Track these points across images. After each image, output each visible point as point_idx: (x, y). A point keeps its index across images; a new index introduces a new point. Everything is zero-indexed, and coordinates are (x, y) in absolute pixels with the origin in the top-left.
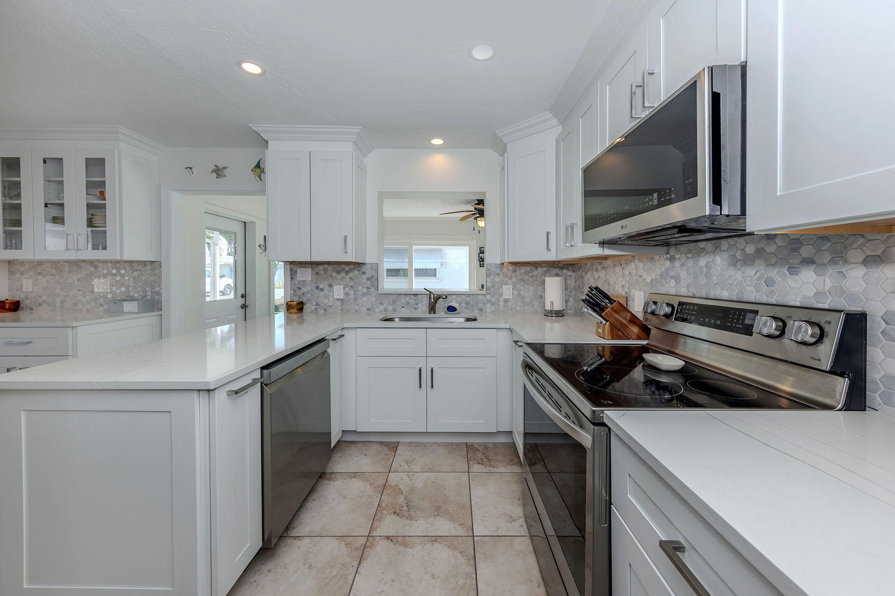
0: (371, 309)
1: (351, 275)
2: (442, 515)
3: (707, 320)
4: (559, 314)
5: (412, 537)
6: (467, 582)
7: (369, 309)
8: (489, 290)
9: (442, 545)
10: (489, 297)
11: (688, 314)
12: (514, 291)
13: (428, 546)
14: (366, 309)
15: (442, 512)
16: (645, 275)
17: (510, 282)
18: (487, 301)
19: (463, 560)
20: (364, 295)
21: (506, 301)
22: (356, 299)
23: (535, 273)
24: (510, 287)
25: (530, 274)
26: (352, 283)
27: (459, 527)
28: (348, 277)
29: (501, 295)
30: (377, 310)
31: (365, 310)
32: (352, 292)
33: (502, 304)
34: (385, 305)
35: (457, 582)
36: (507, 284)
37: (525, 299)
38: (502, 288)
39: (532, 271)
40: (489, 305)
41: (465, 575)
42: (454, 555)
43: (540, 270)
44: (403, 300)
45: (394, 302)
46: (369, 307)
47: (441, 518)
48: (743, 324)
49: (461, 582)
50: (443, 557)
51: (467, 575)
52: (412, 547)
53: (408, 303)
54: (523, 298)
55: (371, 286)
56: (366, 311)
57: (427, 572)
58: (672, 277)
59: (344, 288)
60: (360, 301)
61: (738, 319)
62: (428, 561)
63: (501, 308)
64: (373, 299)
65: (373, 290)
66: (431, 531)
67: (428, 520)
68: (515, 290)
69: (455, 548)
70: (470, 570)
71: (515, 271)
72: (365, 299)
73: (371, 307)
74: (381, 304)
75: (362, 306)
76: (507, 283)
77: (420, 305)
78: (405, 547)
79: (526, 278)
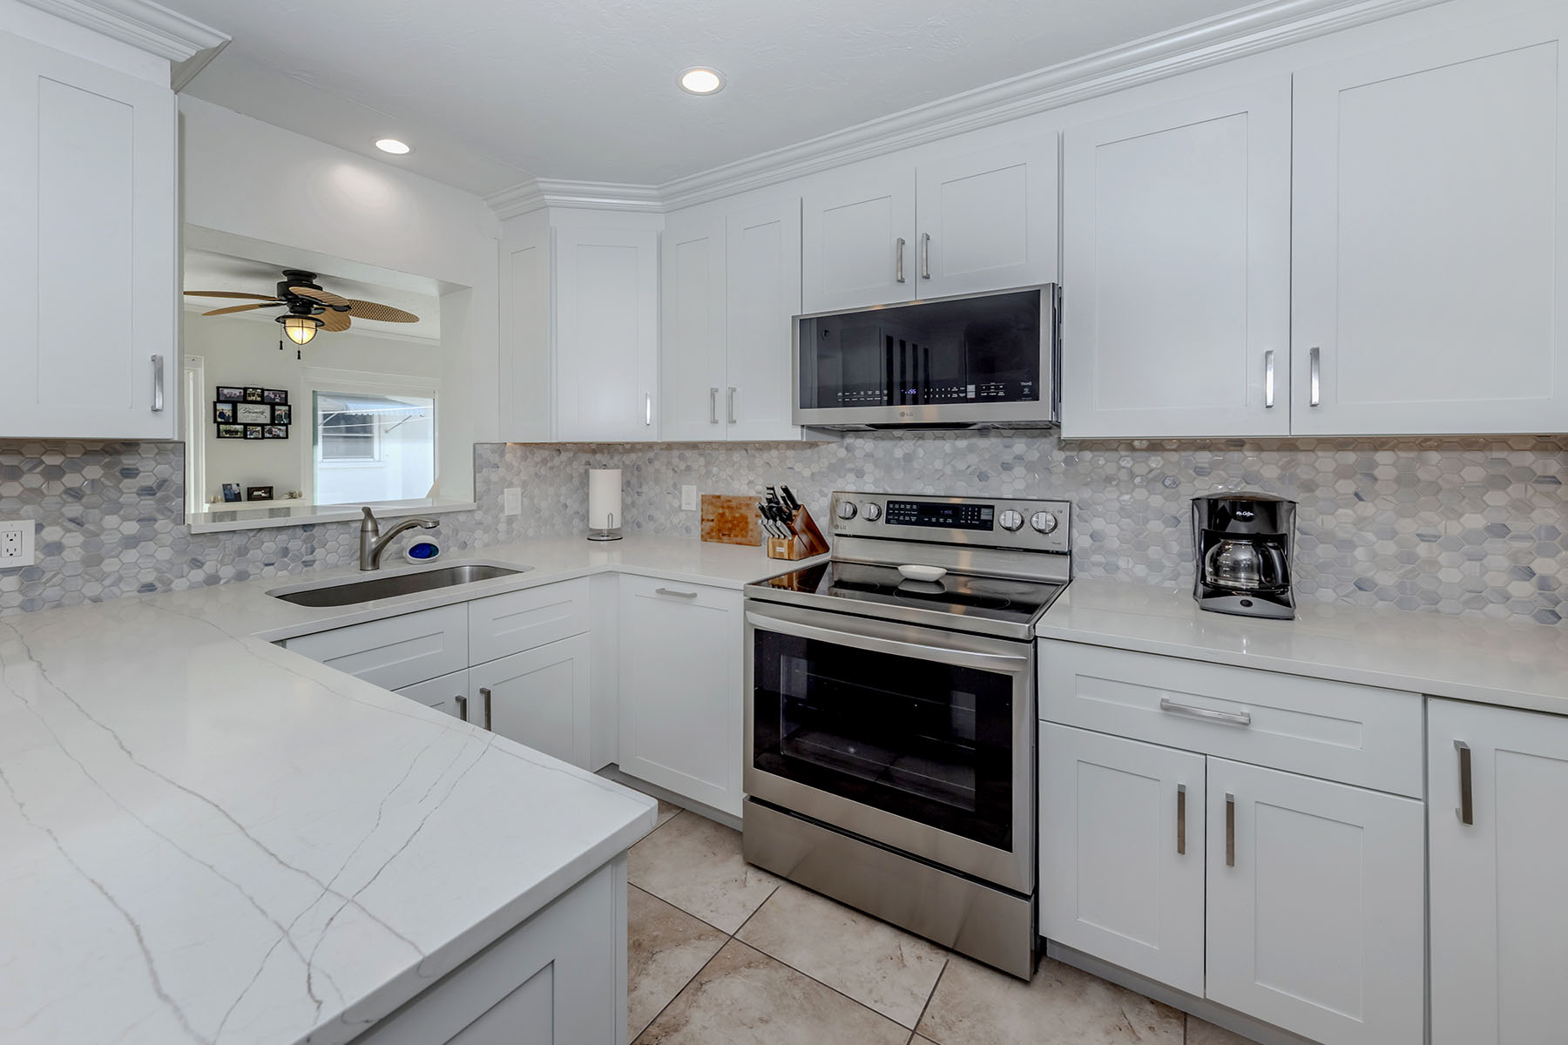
0: (158, 585)
1: (71, 480)
2: (658, 949)
3: (934, 520)
4: (613, 536)
5: (666, 1012)
6: (802, 986)
7: (150, 588)
8: (480, 500)
9: (718, 981)
10: (479, 515)
11: (908, 515)
12: (525, 499)
13: (702, 999)
14: (136, 586)
15: (653, 946)
16: (798, 467)
17: (516, 481)
18: (477, 524)
19: (764, 972)
20: (131, 542)
21: (511, 520)
22: (93, 560)
23: (557, 461)
24: (519, 490)
25: (549, 464)
26: (74, 510)
27: (702, 943)
28: (57, 487)
29: (502, 509)
30: (180, 583)
31: (129, 589)
32: (74, 539)
33: (502, 527)
34: (209, 567)
35: (794, 998)
36: (511, 485)
37: (541, 514)
38: (503, 493)
39: (552, 458)
40: (479, 533)
41: (789, 982)
42: (747, 976)
43: (564, 456)
44: (270, 545)
45: (242, 552)
46: (149, 577)
47: (662, 954)
48: (979, 519)
49: (797, 993)
50: (737, 990)
51: (791, 980)
52: (688, 1021)
53: (285, 552)
54: (538, 511)
55: (159, 511)
56: (136, 593)
57: (750, 1025)
58: (851, 470)
59: (39, 528)
60: (110, 565)
61: (973, 516)
62: (730, 1014)
63: (502, 536)
64: (164, 554)
65: (162, 524)
66: (677, 981)
67: (651, 973)
68: (525, 497)
69: (736, 969)
70: (785, 973)
71: (525, 458)
72: (131, 555)
73: (159, 579)
74: (197, 564)
75: (120, 579)
76: (512, 483)
77: (319, 553)
78: (676, 1030)
79: (543, 471)
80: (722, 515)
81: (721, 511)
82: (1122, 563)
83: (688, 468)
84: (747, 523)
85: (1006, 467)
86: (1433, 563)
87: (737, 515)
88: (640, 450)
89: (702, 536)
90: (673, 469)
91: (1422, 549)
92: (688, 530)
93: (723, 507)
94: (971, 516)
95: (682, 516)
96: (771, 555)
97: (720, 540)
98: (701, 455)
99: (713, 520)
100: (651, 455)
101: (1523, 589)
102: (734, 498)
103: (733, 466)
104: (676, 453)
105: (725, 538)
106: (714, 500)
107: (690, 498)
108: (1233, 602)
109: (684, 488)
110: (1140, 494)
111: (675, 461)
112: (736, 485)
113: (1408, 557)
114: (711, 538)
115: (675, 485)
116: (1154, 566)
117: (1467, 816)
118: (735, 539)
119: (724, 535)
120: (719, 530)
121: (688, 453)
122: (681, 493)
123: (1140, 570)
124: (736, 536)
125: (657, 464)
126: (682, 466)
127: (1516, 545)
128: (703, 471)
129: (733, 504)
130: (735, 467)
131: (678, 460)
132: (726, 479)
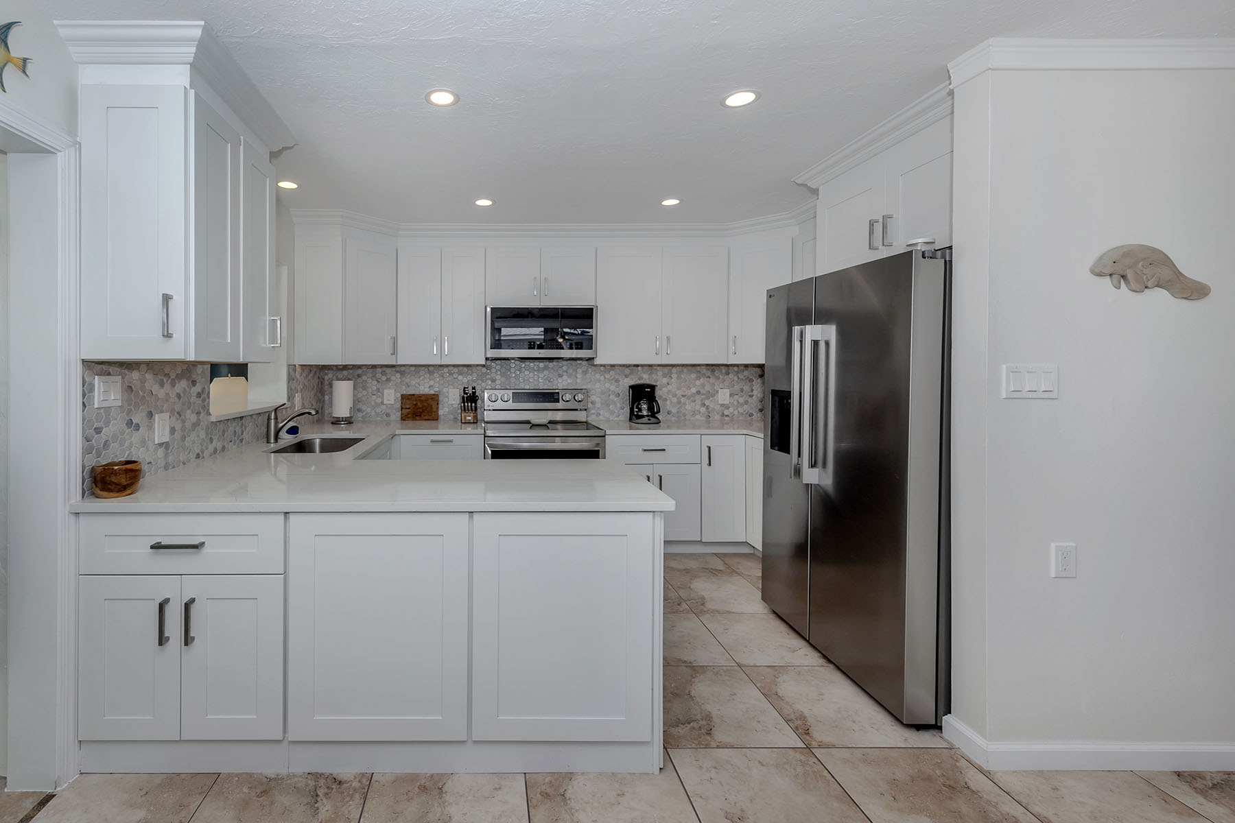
80: (416, 405)
81: (415, 403)
82: (601, 412)
83: (388, 380)
84: (432, 408)
85: (560, 376)
86: (685, 404)
87: (425, 404)
88: (351, 369)
89: (402, 418)
90: (377, 380)
91: (682, 400)
92: (388, 415)
93: (416, 400)
94: (551, 397)
95: (384, 407)
96: (463, 421)
97: (414, 419)
98: (397, 372)
99: (409, 408)
100: (360, 372)
101: (703, 410)
102: (424, 395)
103: (419, 377)
104: (379, 370)
105: (417, 418)
106: (410, 397)
107: (391, 396)
108: (645, 420)
109: (386, 391)
110: (607, 385)
111: (379, 375)
112: (421, 388)
113: (679, 402)
114: (408, 418)
115: (378, 390)
116: (612, 412)
117: (710, 464)
118: (424, 418)
119: (417, 416)
120: (414, 414)
121: (388, 370)
122: (383, 395)
123: (607, 415)
124: (425, 416)
125: (364, 378)
126: (384, 378)
127: (702, 396)
128: (399, 381)
129: (423, 398)
130: (421, 379)
131: (380, 375)
132: (415, 385)
